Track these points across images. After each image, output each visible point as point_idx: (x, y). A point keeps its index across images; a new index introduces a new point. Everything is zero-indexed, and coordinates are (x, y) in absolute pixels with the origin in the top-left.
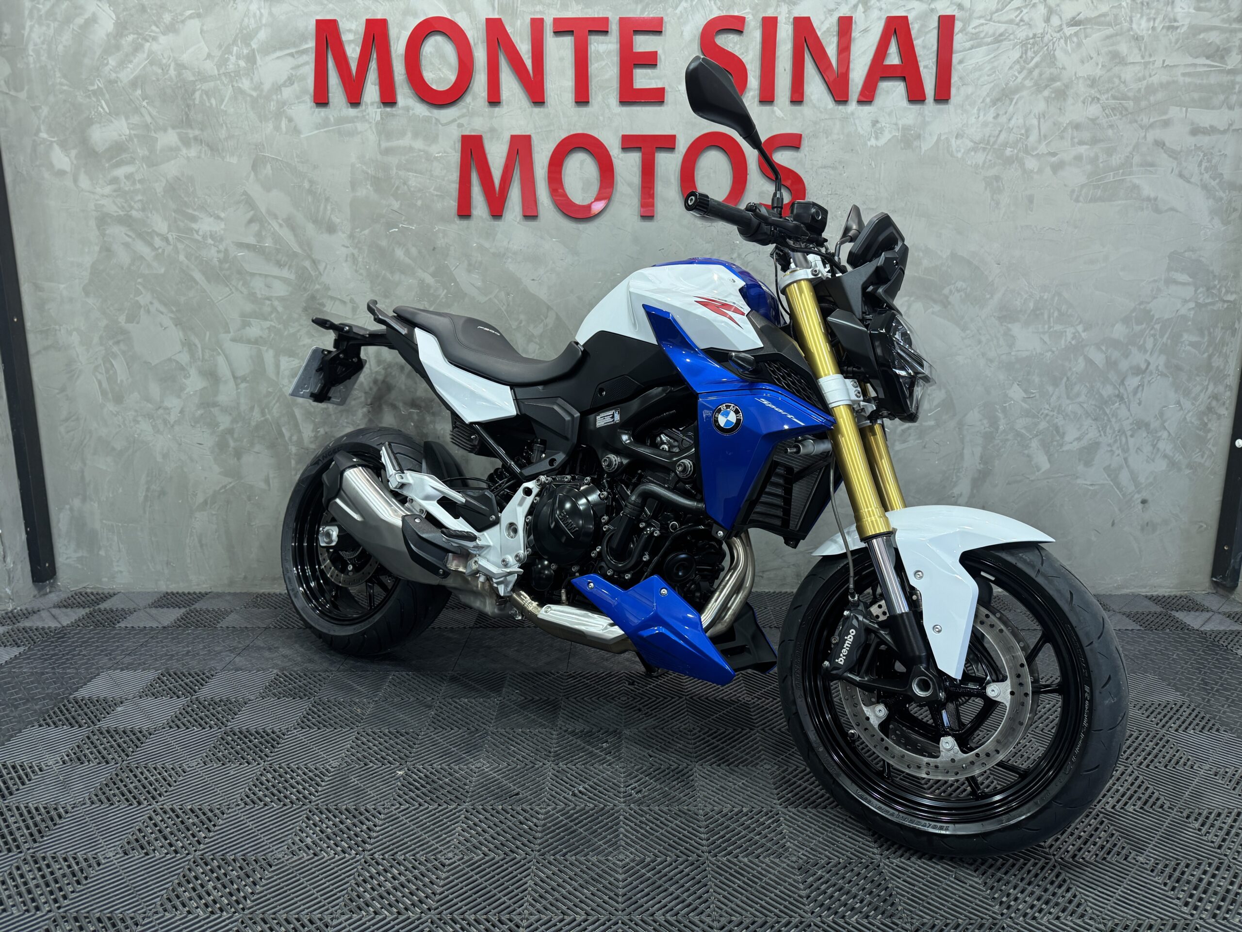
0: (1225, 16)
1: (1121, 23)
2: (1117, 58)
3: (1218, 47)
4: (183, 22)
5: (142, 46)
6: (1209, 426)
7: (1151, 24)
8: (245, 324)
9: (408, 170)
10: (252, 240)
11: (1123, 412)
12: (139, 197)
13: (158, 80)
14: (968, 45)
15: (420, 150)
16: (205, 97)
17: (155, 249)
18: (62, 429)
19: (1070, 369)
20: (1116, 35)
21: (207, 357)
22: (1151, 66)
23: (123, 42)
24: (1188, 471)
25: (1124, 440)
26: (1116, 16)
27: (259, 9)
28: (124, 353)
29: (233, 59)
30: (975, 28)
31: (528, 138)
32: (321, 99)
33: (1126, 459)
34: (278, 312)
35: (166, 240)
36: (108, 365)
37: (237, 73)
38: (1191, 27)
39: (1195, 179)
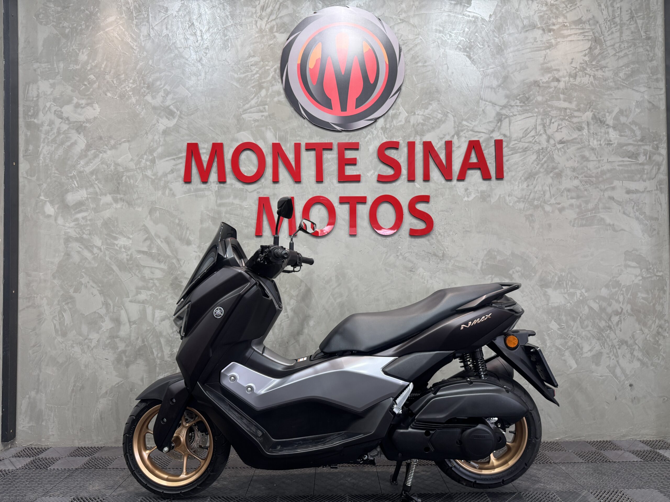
0: (634, 139)
1: (584, 142)
2: (585, 158)
3: (633, 153)
4: (120, 144)
5: (98, 155)
6: (660, 342)
7: (599, 142)
8: (138, 293)
9: (230, 214)
10: (145, 249)
11: (612, 336)
12: (89, 228)
13: (105, 171)
14: (510, 153)
15: (237, 204)
16: (128, 179)
17: (93, 254)
18: (30, 352)
19: (581, 312)
20: (583, 148)
21: (115, 311)
22: (602, 162)
23: (89, 153)
24: (652, 368)
25: (615, 350)
26: (581, 139)
27: (159, 138)
28: (70, 309)
29: (144, 161)
30: (513, 145)
31: (292, 199)
32: (187, 179)
33: (618, 362)
34: (156, 286)
35: (100, 249)
36: (61, 316)
37: (145, 168)
38: (619, 144)
39: (632, 215)
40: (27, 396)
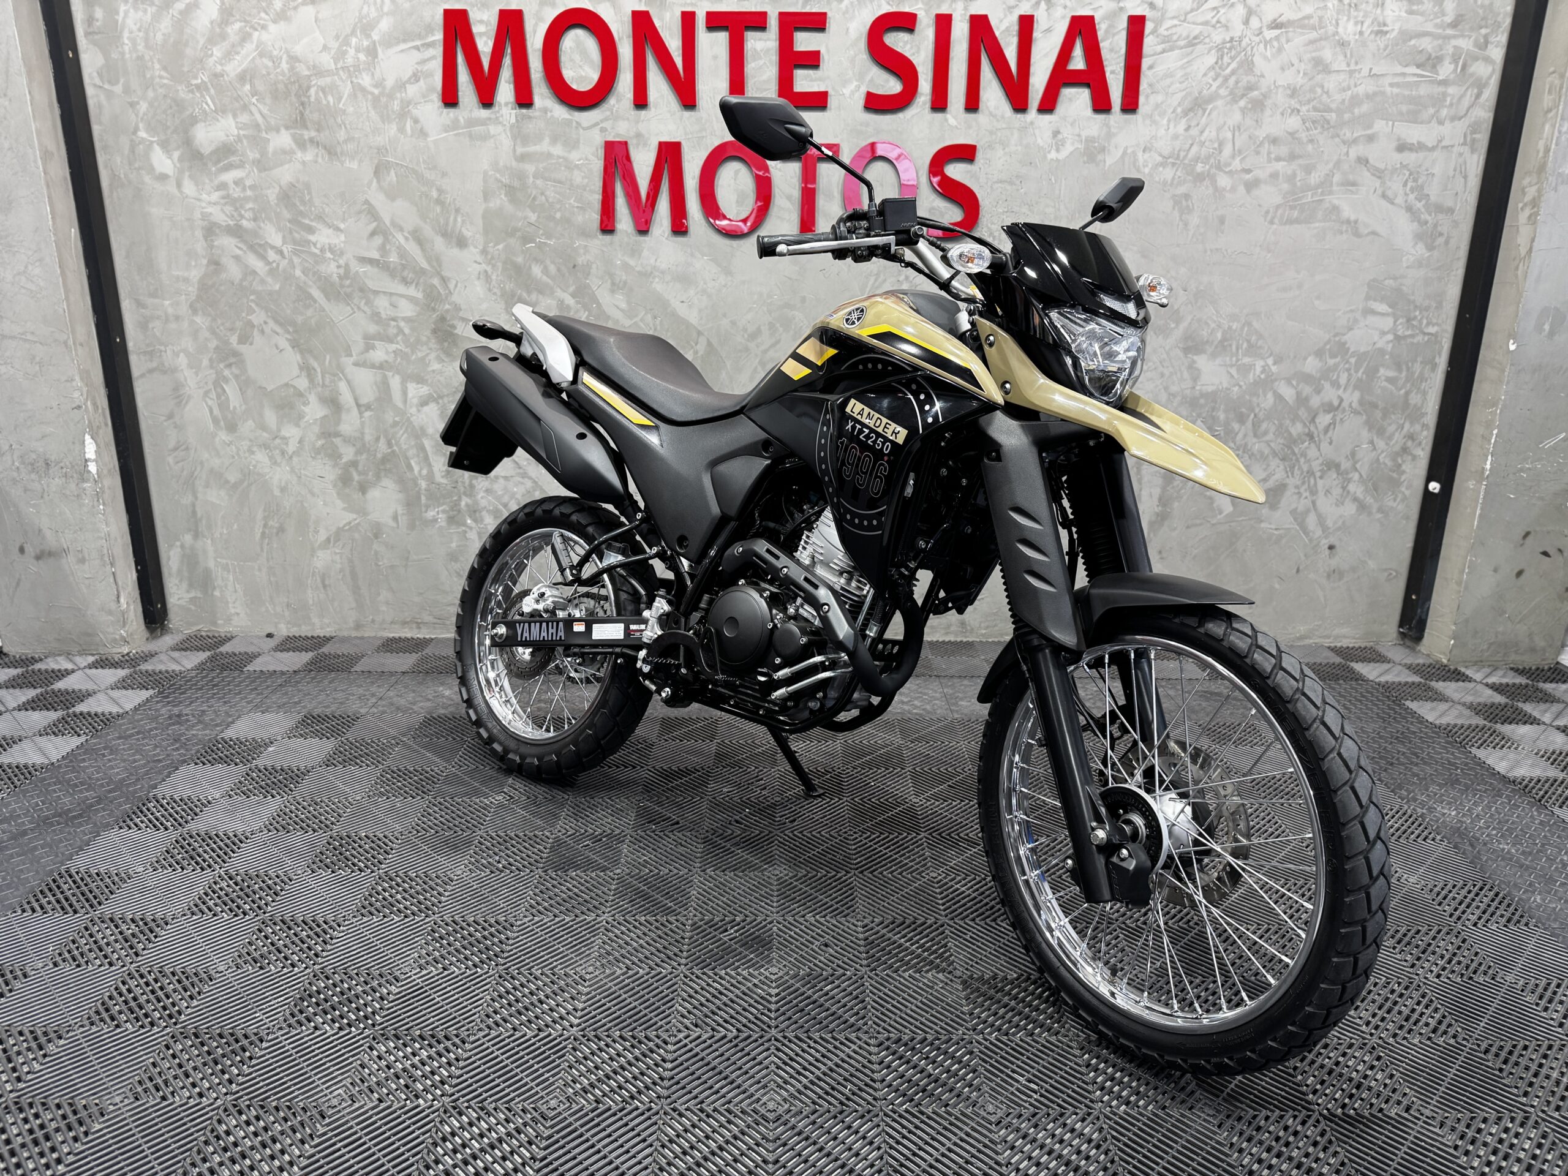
1: (1326, 26)
2: (1321, 66)
3: (1430, 55)
4: (295, 8)
5: (250, 35)
6: (1404, 467)
7: (1359, 27)
8: (369, 347)
9: (546, 179)
10: (375, 255)
11: (1312, 452)
12: (250, 205)
13: (269, 74)
14: (1159, 48)
15: (559, 157)
16: (321, 94)
17: (269, 263)
18: (170, 460)
19: (1258, 405)
20: (1321, 39)
21: (327, 383)
22: (1357, 74)
23: (229, 30)
24: (1379, 516)
25: (1312, 481)
26: (1321, 18)
28: (236, 377)
29: (352, 52)
30: (1167, 29)
31: (677, 145)
32: (450, 98)
33: (1314, 503)
34: (404, 334)
35: (281, 253)
36: (219, 390)
37: (357, 68)
38: (1402, 32)
39: (1400, 200)
40: (178, 543)
